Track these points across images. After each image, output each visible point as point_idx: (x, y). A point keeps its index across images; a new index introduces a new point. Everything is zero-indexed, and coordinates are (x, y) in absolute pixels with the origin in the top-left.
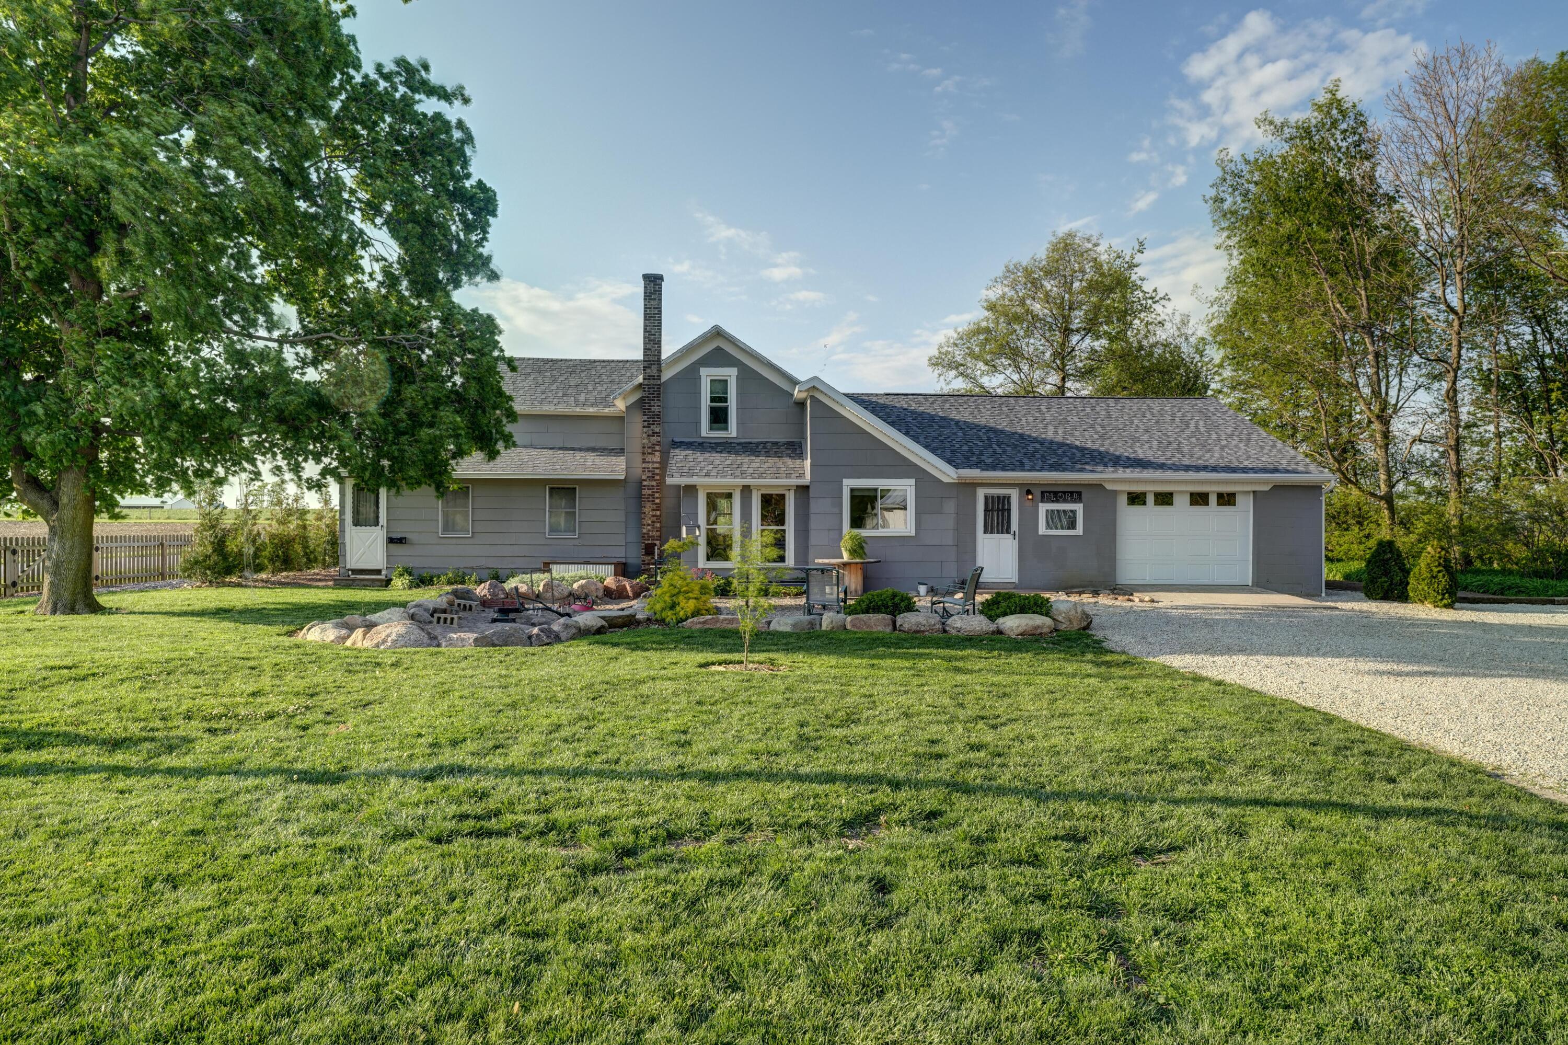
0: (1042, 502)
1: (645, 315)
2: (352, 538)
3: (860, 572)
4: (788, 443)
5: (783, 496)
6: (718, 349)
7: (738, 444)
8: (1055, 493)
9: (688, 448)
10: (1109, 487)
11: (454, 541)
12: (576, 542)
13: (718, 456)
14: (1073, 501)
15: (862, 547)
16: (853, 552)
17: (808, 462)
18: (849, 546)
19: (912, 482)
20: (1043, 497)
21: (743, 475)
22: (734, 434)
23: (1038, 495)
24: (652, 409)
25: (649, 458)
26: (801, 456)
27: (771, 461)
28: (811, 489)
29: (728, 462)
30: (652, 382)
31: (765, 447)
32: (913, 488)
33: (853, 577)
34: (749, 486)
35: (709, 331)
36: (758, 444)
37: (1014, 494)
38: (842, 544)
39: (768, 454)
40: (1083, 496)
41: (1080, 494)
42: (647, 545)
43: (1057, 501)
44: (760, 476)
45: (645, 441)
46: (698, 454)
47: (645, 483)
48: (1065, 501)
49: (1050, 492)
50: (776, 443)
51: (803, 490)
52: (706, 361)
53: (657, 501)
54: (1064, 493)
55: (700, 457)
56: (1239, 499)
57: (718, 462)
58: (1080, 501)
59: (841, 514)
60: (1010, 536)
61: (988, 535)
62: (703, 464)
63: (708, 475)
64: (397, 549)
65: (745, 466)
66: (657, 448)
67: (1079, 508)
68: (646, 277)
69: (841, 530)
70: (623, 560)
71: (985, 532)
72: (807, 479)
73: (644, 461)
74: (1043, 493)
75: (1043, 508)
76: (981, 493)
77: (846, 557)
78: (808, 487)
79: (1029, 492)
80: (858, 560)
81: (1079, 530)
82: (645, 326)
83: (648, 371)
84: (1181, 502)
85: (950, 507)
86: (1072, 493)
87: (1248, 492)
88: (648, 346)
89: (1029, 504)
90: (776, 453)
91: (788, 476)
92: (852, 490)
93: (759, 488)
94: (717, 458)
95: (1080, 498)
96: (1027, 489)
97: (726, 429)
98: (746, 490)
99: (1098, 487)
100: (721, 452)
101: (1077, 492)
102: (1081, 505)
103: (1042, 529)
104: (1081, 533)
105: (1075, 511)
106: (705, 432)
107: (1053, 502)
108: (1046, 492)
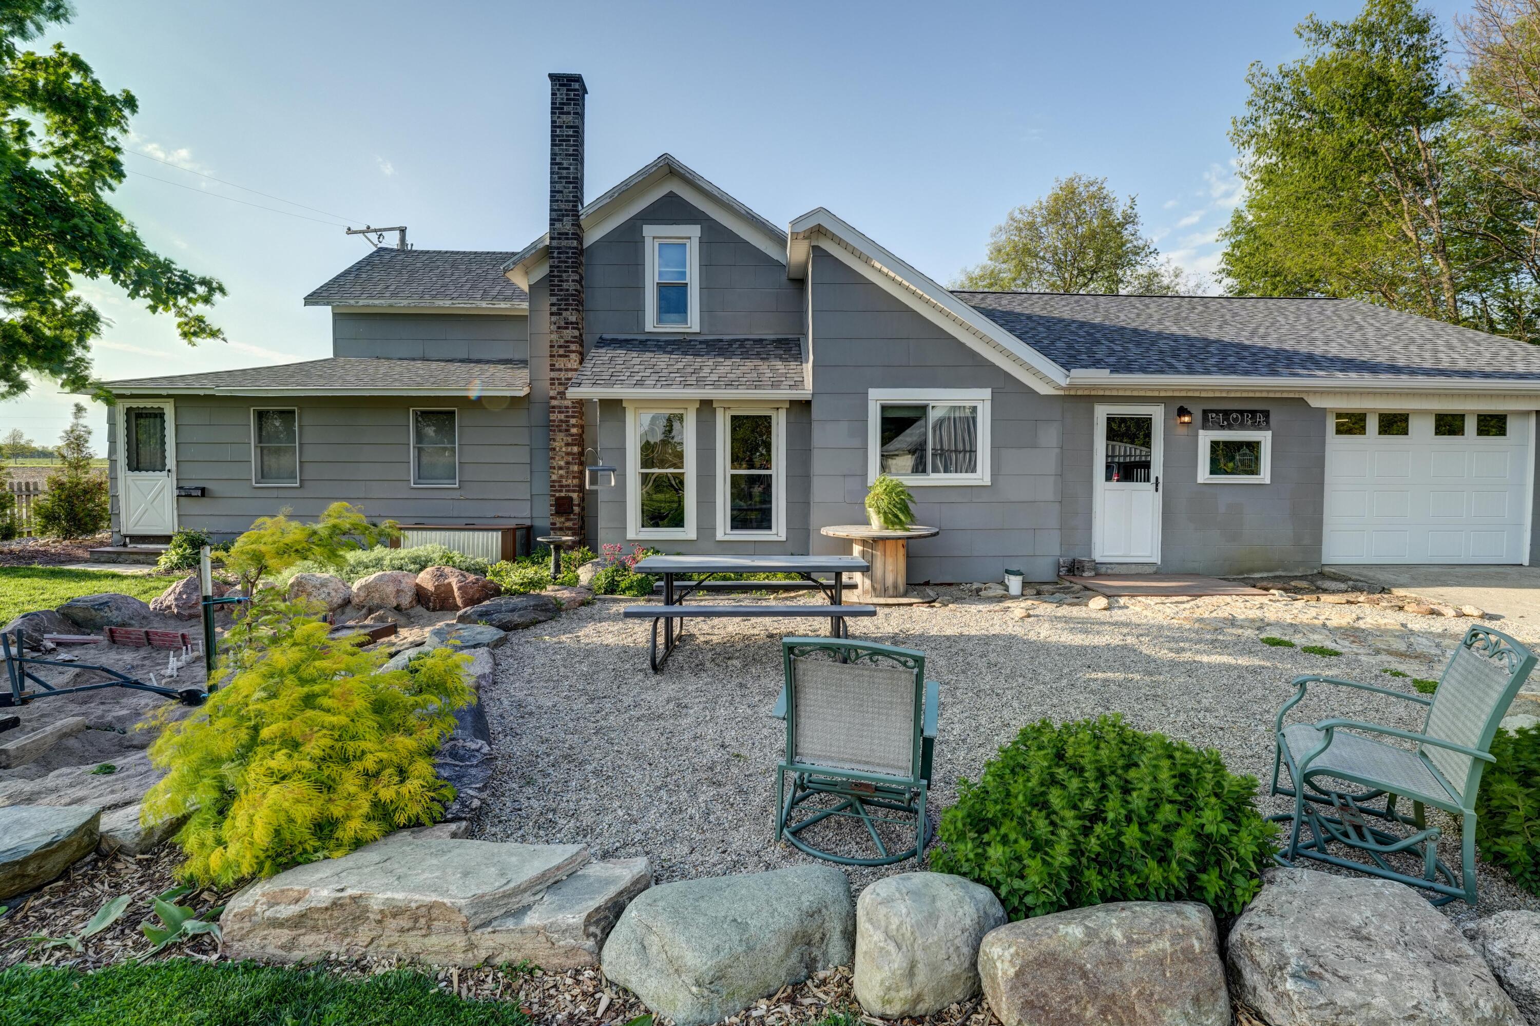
0: (1204, 427)
1: (553, 137)
2: (127, 488)
3: (902, 552)
4: (779, 341)
5: (768, 419)
6: (671, 195)
7: (701, 342)
8: (1226, 413)
9: (620, 347)
10: (1312, 402)
11: (275, 493)
12: (456, 495)
13: (665, 358)
14: (1256, 426)
15: (905, 509)
16: (891, 519)
17: (808, 367)
18: (884, 504)
19: (986, 393)
20: (1205, 420)
21: (700, 382)
22: (696, 328)
23: (1198, 415)
24: (565, 285)
25: (560, 363)
26: (799, 357)
27: (750, 364)
28: (814, 407)
29: (680, 365)
30: (564, 243)
31: (741, 346)
32: (988, 405)
33: (890, 561)
34: (710, 402)
35: (655, 164)
36: (731, 342)
37: (1157, 414)
38: (868, 500)
39: (745, 355)
40: (1272, 417)
41: (1266, 414)
42: (558, 499)
43: (1230, 427)
44: (729, 385)
45: (554, 337)
46: (635, 354)
47: (554, 403)
48: (1242, 427)
49: (1217, 412)
50: (761, 340)
51: (801, 408)
52: (656, 214)
53: (574, 431)
54: (1241, 412)
55: (635, 358)
56: (1512, 425)
57: (663, 365)
58: (1268, 427)
59: (866, 449)
60: (1150, 486)
61: (1114, 484)
62: (636, 368)
63: (640, 383)
64: (195, 507)
65: (707, 370)
66: (573, 347)
67: (1264, 438)
68: (555, 78)
69: (865, 475)
70: (528, 523)
71: (1108, 478)
72: (807, 390)
73: (553, 368)
74: (1205, 412)
75: (1206, 438)
76: (1102, 412)
77: (876, 526)
78: (808, 403)
79: (1182, 411)
80: (900, 533)
82: (554, 155)
83: (558, 225)
84: (1422, 429)
85: (1050, 436)
86: (1253, 413)
87: (1527, 413)
88: (558, 187)
89: (1183, 430)
90: (758, 354)
91: (775, 385)
92: (884, 408)
93: (727, 404)
94: (662, 360)
95: (1267, 421)
96: (1179, 407)
97: (685, 321)
98: (706, 407)
99: (1297, 403)
100: (671, 353)
101: (1261, 412)
102: (1269, 434)
103: (1203, 474)
104: (1268, 481)
105: (1258, 443)
106: (651, 324)
107: (1222, 427)
108: (1212, 411)
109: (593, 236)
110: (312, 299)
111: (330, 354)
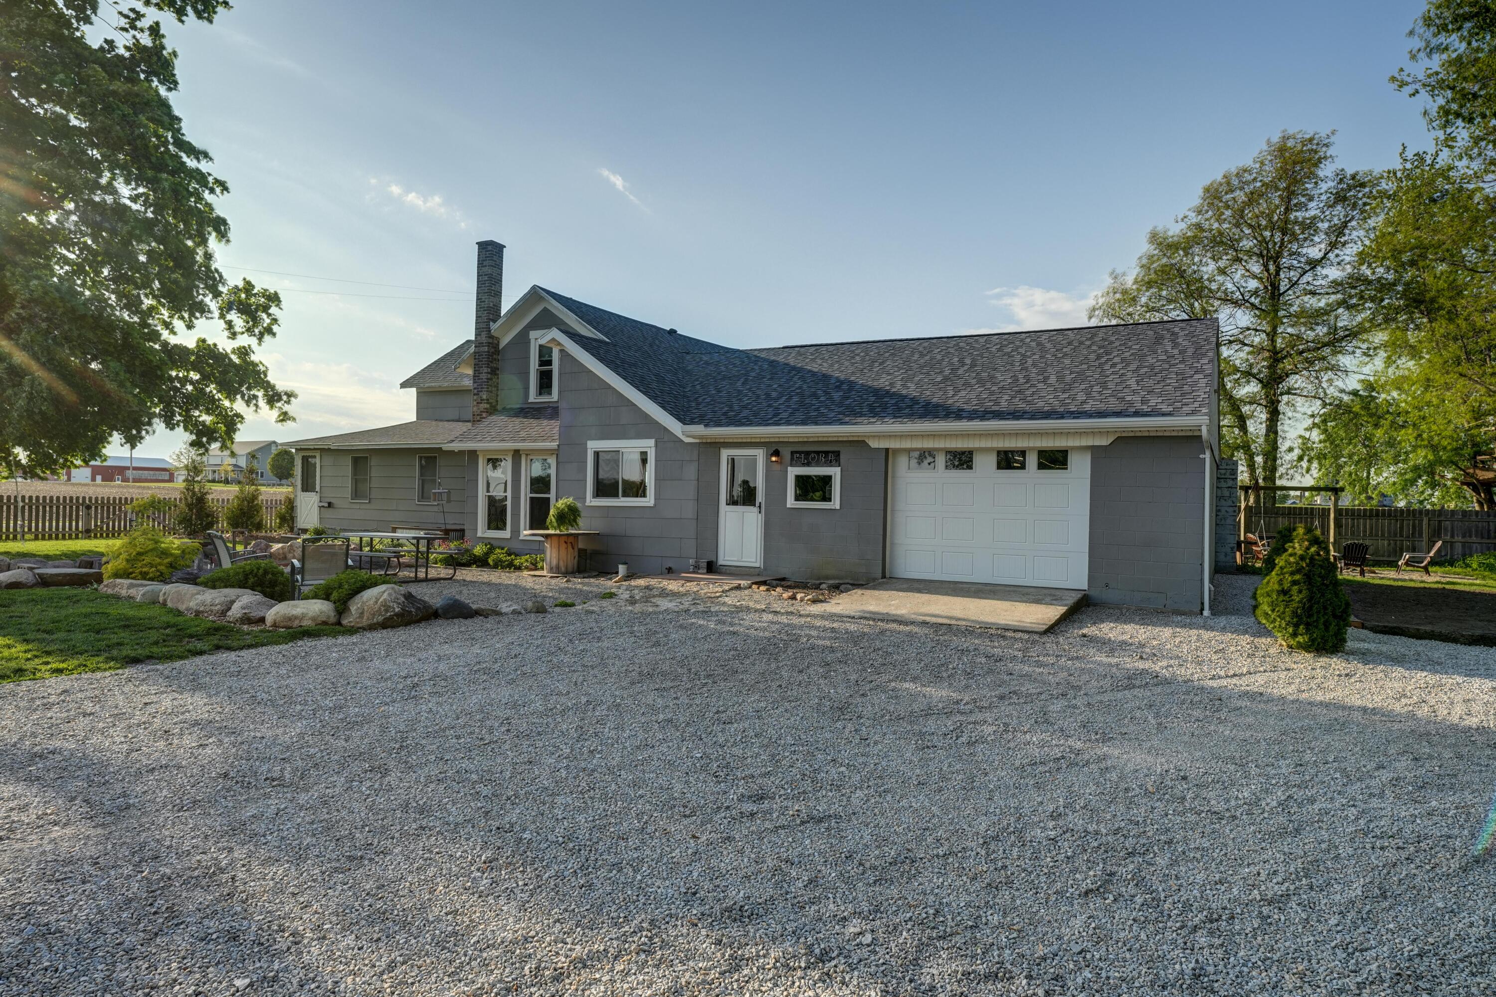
0: (791, 465)
2: (301, 501)
7: (553, 408)
8: (807, 453)
10: (874, 444)
13: (519, 421)
14: (829, 464)
19: (653, 440)
20: (792, 459)
21: (514, 439)
22: (556, 399)
23: (787, 456)
29: (518, 427)
32: (653, 449)
34: (519, 451)
35: (529, 292)
37: (761, 455)
40: (842, 456)
41: (837, 454)
43: (808, 464)
48: (818, 464)
49: (800, 453)
52: (535, 323)
54: (818, 453)
56: (1071, 458)
58: (838, 464)
60: (755, 510)
61: (732, 509)
63: (484, 440)
67: (835, 472)
68: (479, 244)
69: (585, 498)
71: (729, 504)
72: (558, 442)
74: (792, 453)
75: (793, 472)
76: (725, 454)
79: (777, 453)
81: (836, 503)
84: (985, 464)
85: (691, 471)
86: (826, 453)
87: (1084, 448)
89: (777, 467)
92: (597, 453)
93: (530, 453)
94: (515, 423)
95: (838, 460)
96: (775, 450)
97: (550, 394)
98: (517, 455)
99: (859, 444)
101: (833, 452)
102: (838, 469)
103: (791, 502)
104: (838, 507)
105: (830, 477)
106: (533, 397)
107: (804, 465)
108: (797, 452)
109: (504, 341)
110: (404, 385)
111: (414, 419)
